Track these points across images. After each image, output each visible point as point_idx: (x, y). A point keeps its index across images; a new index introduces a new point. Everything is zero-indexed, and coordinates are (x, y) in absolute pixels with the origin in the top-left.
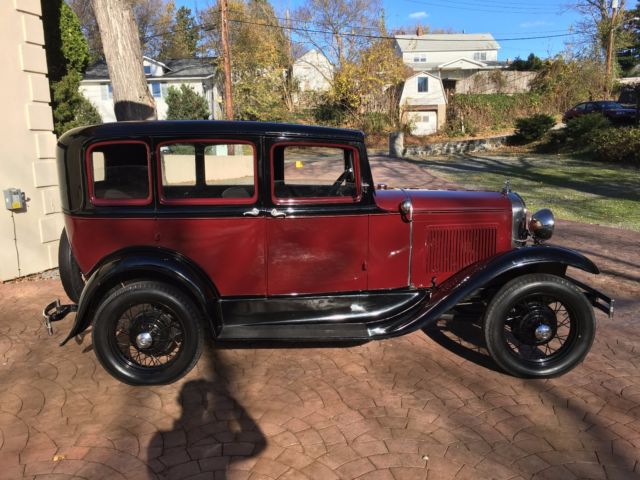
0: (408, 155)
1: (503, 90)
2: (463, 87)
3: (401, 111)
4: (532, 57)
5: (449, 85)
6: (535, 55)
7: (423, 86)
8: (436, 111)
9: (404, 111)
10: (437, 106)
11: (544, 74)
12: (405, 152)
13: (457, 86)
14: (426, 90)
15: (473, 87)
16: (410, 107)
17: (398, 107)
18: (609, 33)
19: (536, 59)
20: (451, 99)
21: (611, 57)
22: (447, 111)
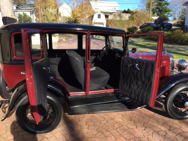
0: (97, 37)
1: (122, 19)
2: (110, 17)
4: (128, 10)
5: (107, 17)
7: (99, 16)
8: (103, 24)
10: (103, 23)
11: (133, 15)
14: (100, 18)
15: (113, 17)
16: (95, 23)
17: (92, 23)
18: (150, 4)
19: (130, 10)
20: (107, 21)
21: (151, 11)
22: (106, 24)
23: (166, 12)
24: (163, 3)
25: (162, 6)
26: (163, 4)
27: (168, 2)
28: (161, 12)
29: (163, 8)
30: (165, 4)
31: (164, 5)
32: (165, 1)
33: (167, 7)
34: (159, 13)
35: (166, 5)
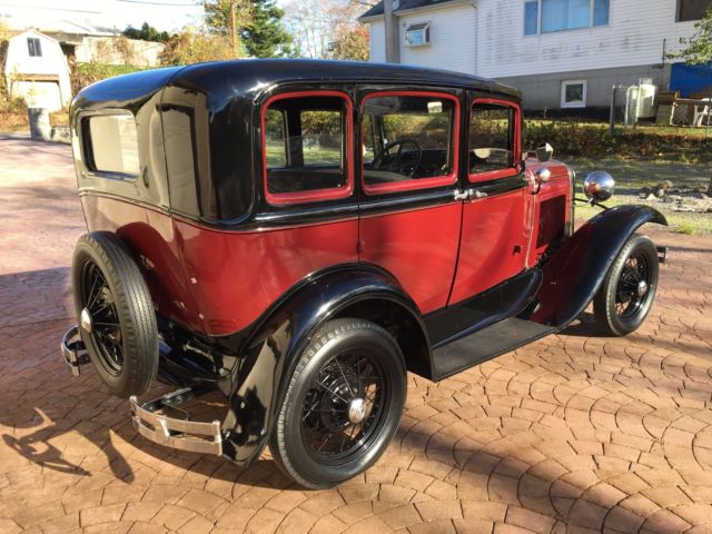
0: (57, 137)
1: (131, 61)
2: (84, 53)
3: (9, 80)
4: (146, 27)
5: (68, 50)
6: (150, 25)
7: (34, 48)
8: (57, 82)
9: (13, 81)
10: (57, 76)
12: (53, 133)
13: (76, 52)
14: (39, 54)
15: (96, 55)
16: (20, 75)
17: (3, 75)
18: (230, 8)
19: (152, 30)
20: (73, 68)
21: (235, 36)
22: (72, 82)
23: (277, 41)
24: (263, 9)
25: (260, 21)
26: (264, 12)
27: (279, 6)
28: (257, 42)
29: (266, 29)
30: (270, 12)
31: (266, 18)
32: (267, 3)
33: (277, 24)
34: (254, 45)
35: (272, 19)
